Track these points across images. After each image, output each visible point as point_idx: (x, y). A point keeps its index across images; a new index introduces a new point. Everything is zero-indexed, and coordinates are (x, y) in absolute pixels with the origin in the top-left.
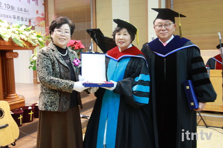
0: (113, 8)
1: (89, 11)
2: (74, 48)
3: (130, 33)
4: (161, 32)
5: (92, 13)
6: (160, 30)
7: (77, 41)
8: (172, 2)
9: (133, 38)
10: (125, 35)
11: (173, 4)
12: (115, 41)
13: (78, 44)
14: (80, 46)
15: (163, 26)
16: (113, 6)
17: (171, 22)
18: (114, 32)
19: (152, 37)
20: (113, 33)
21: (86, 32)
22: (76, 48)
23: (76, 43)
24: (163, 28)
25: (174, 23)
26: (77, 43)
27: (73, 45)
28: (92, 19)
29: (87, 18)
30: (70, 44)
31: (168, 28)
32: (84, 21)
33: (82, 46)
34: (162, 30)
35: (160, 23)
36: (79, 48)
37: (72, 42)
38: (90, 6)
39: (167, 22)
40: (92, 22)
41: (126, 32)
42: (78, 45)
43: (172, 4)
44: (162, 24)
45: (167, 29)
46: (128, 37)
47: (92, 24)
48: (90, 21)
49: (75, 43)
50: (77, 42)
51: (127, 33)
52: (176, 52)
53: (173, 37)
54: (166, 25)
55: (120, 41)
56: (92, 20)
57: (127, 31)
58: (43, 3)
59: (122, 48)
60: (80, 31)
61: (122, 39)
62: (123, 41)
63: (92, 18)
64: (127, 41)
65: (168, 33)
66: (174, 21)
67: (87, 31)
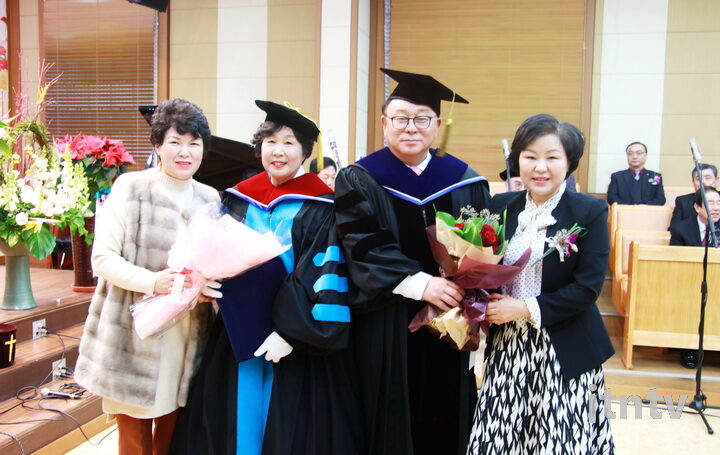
0: (221, 48)
1: (148, 51)
2: (103, 160)
3: (299, 140)
4: (405, 136)
5: (156, 58)
6: (402, 131)
7: (111, 142)
8: (386, 44)
9: (307, 150)
10: (289, 143)
11: (390, 51)
12: (261, 158)
13: (115, 150)
14: (120, 156)
15: (411, 121)
16: (219, 41)
17: (433, 114)
18: (259, 134)
19: (332, 141)
20: (256, 136)
21: (138, 113)
22: (107, 161)
23: (110, 145)
24: (412, 127)
25: (438, 116)
26: (111, 148)
27: (100, 153)
28: (156, 75)
29: (140, 72)
30: (90, 149)
31: (422, 126)
32: (132, 81)
33: (128, 157)
34: (408, 132)
35: (403, 111)
36: (118, 161)
37: (98, 144)
38: (153, 35)
39: (422, 111)
40: (155, 84)
41: (289, 136)
42: (114, 154)
43: (386, 49)
44: (408, 114)
45: (420, 131)
46: (296, 149)
47: (155, 89)
48: (151, 81)
49: (106, 147)
50: (113, 145)
51: (293, 140)
52: (448, 194)
53: (429, 157)
54: (417, 119)
55: (275, 159)
56: (156, 79)
57: (292, 134)
58: (4, 15)
59: (278, 178)
60: (120, 107)
61: (281, 156)
62: (283, 159)
63: (156, 71)
64: (294, 159)
65: (421, 141)
66: (437, 110)
67: (140, 110)
